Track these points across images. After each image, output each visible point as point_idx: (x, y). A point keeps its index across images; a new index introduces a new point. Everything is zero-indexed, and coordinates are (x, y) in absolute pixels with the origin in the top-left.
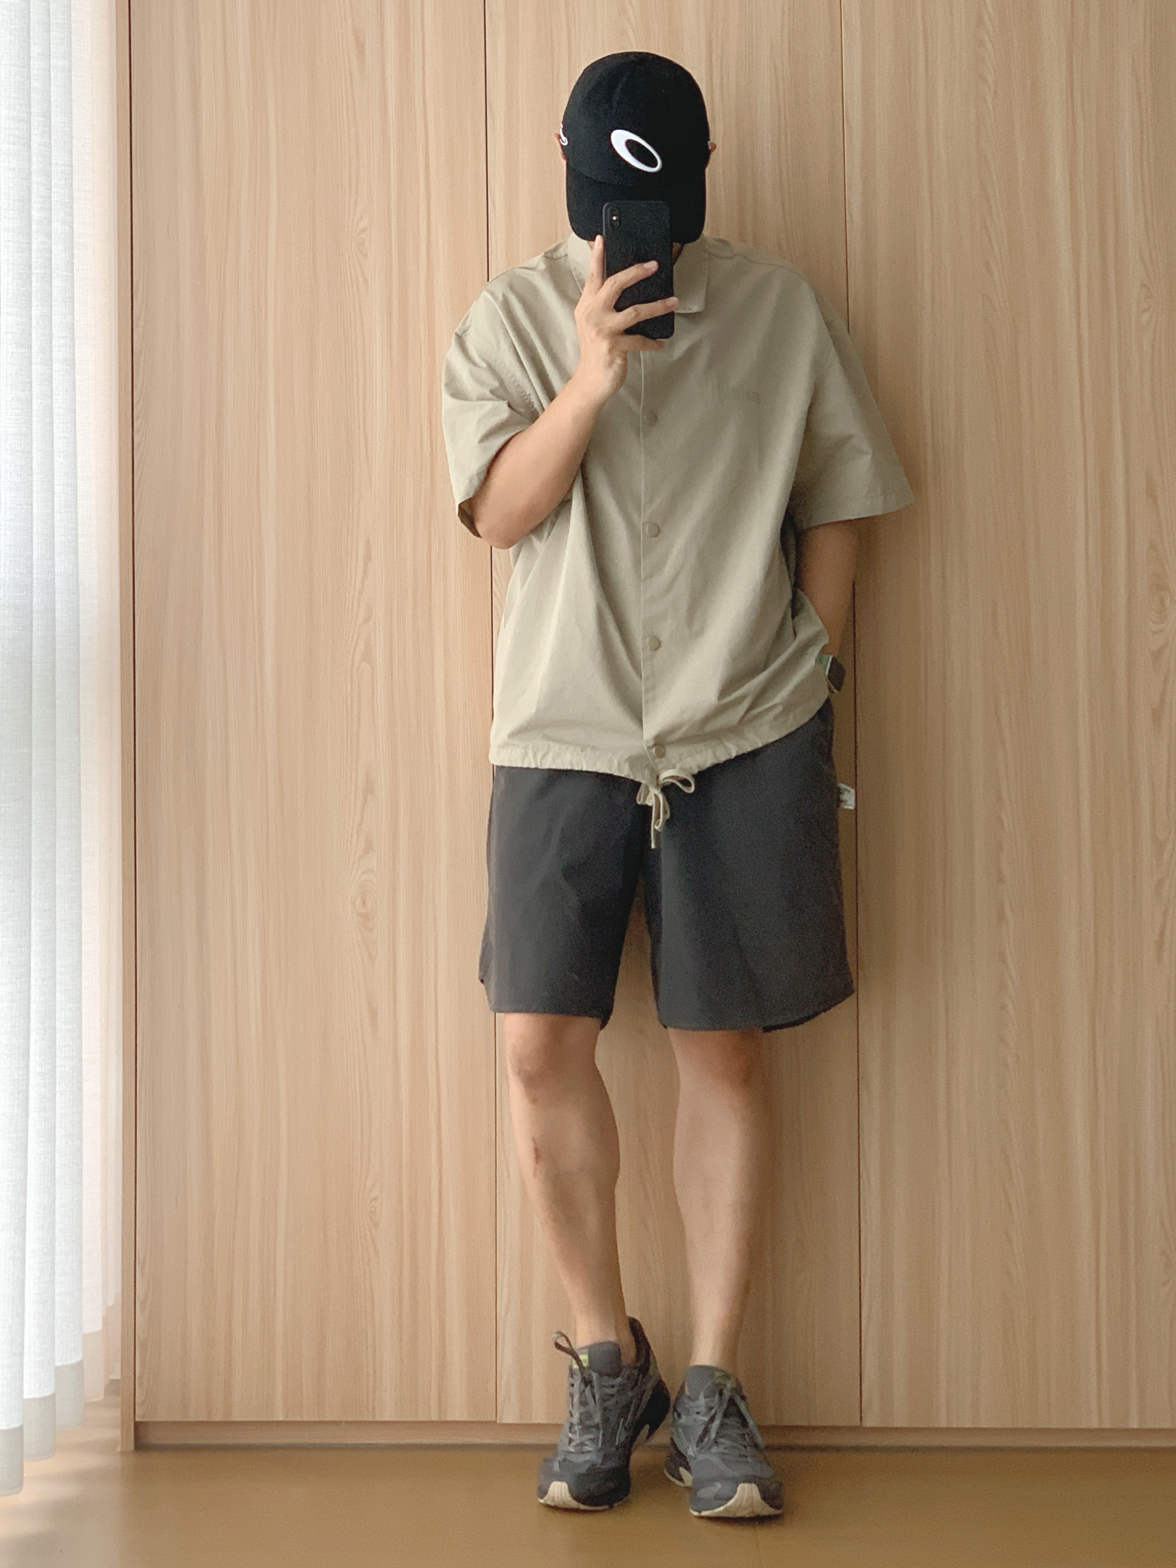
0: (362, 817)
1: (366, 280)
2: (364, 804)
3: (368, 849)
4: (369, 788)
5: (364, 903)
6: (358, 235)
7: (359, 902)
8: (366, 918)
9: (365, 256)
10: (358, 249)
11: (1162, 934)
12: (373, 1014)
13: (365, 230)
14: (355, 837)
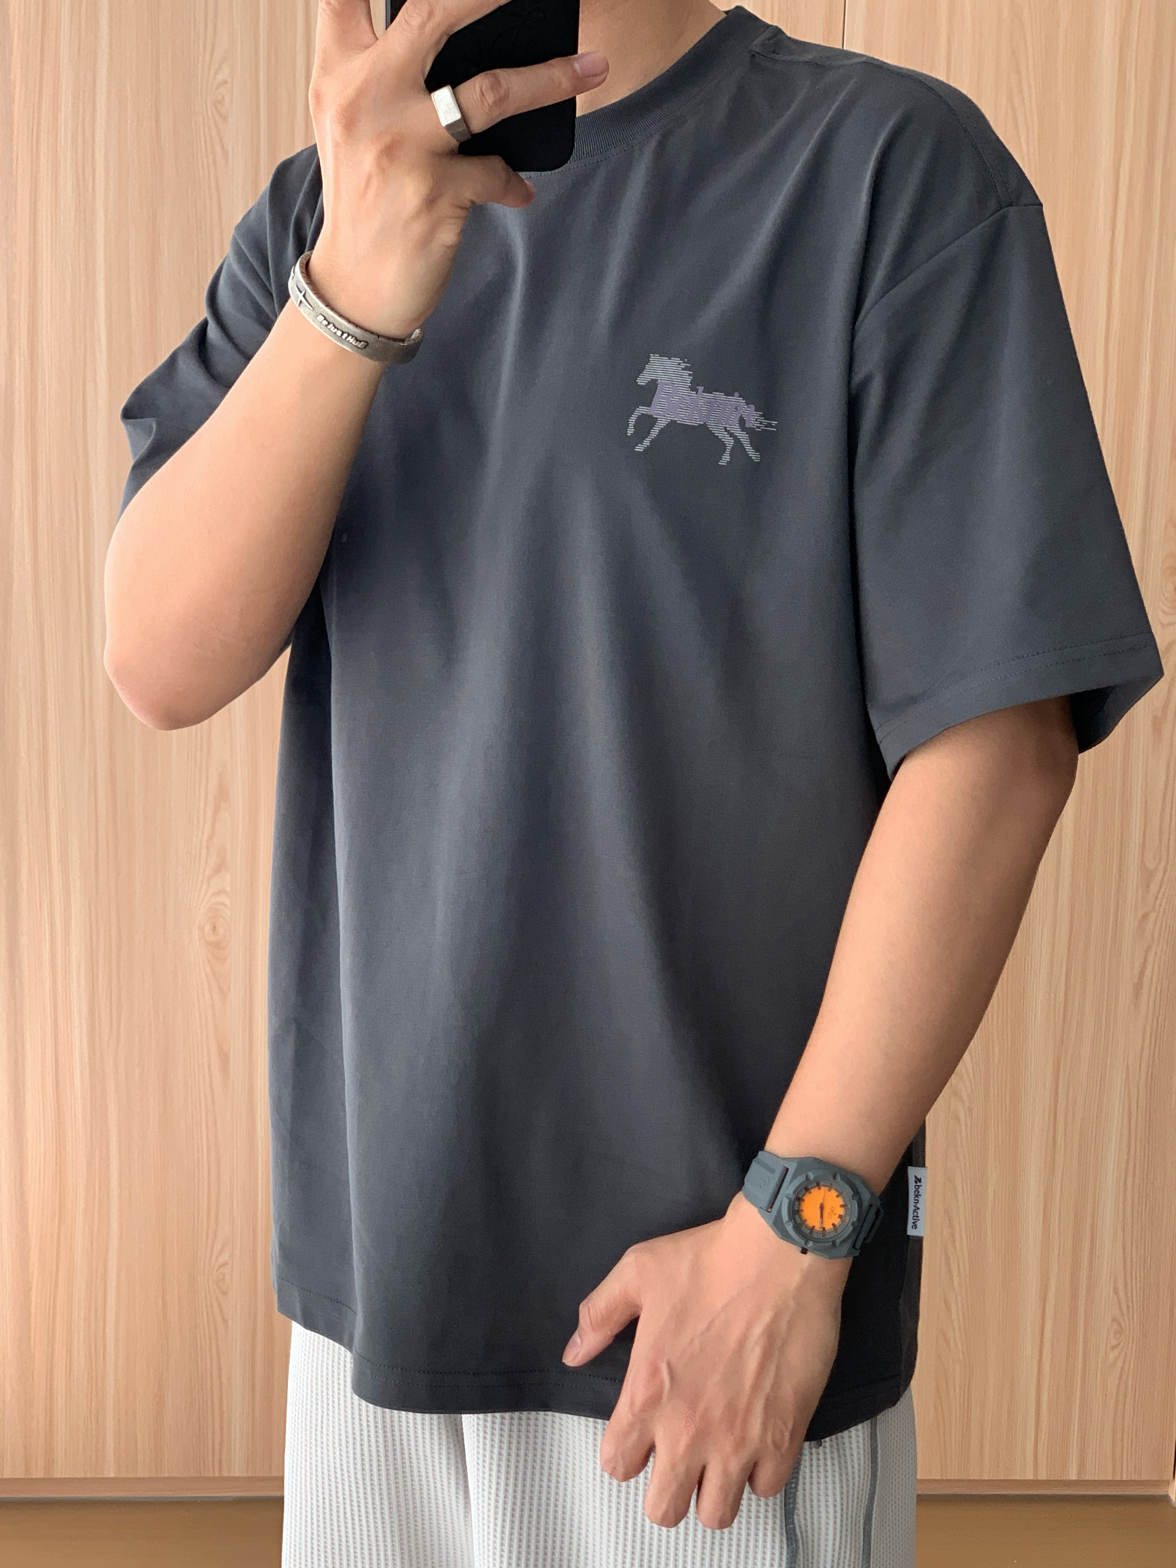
0: (213, 825)
1: (225, 152)
2: (216, 811)
3: (220, 868)
4: (223, 794)
5: (214, 929)
6: (217, 88)
7: (208, 928)
8: (217, 947)
9: (225, 118)
10: (216, 108)
11: (1142, 973)
12: (224, 1057)
13: (225, 82)
14: (204, 852)
